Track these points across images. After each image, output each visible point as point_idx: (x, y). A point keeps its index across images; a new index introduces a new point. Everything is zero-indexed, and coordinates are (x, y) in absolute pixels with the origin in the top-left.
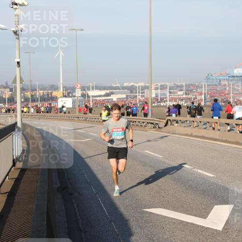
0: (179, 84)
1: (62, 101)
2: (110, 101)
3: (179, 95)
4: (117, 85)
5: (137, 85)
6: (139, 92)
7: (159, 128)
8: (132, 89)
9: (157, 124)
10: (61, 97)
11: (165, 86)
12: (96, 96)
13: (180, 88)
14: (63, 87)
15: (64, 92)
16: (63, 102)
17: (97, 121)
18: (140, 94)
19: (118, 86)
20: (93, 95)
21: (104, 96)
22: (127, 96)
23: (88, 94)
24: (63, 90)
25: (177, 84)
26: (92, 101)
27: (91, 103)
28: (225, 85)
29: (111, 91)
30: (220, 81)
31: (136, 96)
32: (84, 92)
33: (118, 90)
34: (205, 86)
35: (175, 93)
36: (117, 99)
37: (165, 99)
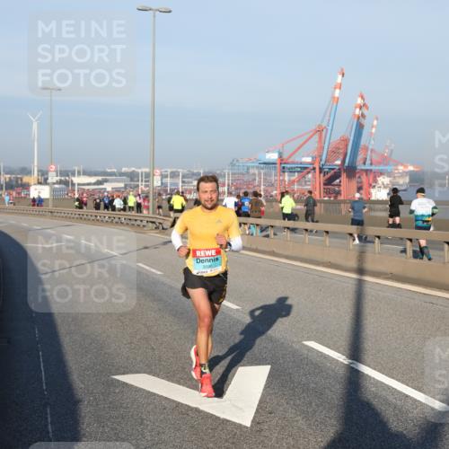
0: (195, 171)
1: (36, 189)
4: (113, 170)
5: (140, 171)
6: (142, 181)
7: (163, 229)
8: (132, 176)
9: (161, 224)
10: (35, 184)
11: (177, 173)
12: (84, 184)
14: (38, 171)
15: (40, 178)
16: (37, 191)
18: (144, 183)
19: (114, 172)
20: (80, 182)
21: (94, 184)
22: (126, 185)
23: (72, 181)
24: (38, 175)
26: (78, 191)
27: (76, 192)
28: (254, 174)
29: (104, 178)
30: (248, 169)
31: (138, 186)
32: (67, 178)
33: (114, 177)
34: (229, 175)
35: (189, 183)
36: (112, 188)
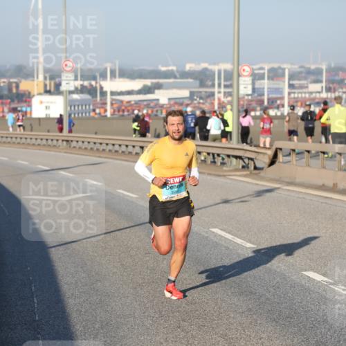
0: (313, 67)
1: (41, 102)
2: (152, 105)
3: (311, 93)
4: (170, 68)
5: (215, 68)
6: (219, 86)
7: (256, 168)
8: (203, 78)
9: (252, 159)
10: (40, 94)
11: (280, 71)
12: (121, 93)
13: (315, 75)
14: (46, 71)
15: (48, 82)
16: (44, 105)
17: (110, 151)
18: (222, 90)
19: (172, 70)
20: (114, 90)
21: (139, 92)
22: (192, 94)
23: (101, 88)
24: (45, 78)
25: (308, 66)
26: (112, 104)
27: (108, 107)
29: (155, 81)
31: (213, 94)
32: (93, 83)
33: (171, 80)
35: (301, 87)
36: (169, 99)
37: (279, 102)
